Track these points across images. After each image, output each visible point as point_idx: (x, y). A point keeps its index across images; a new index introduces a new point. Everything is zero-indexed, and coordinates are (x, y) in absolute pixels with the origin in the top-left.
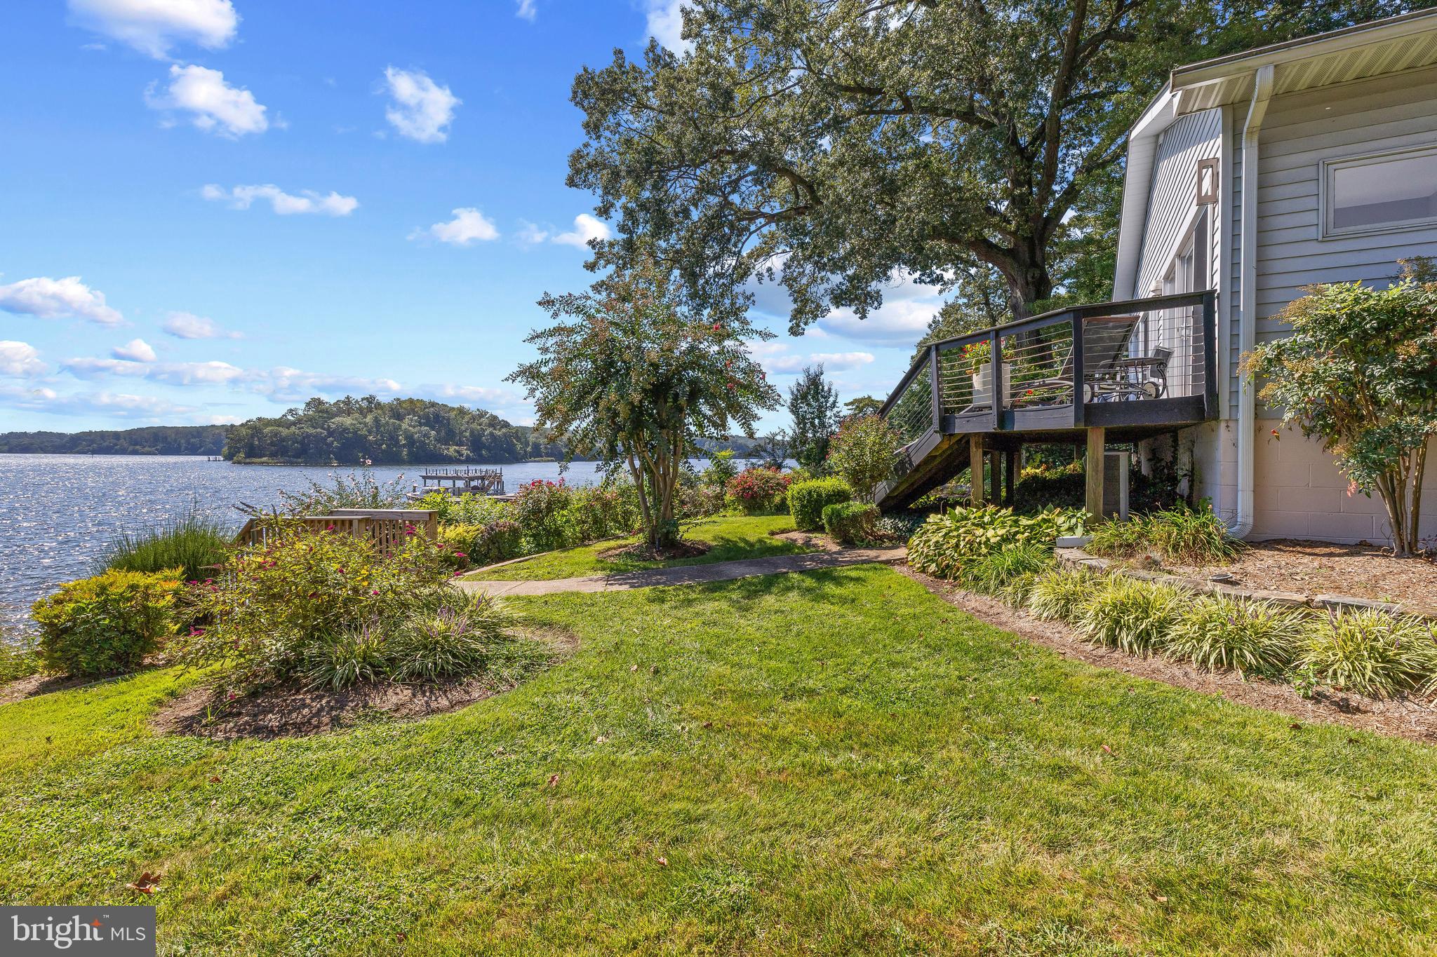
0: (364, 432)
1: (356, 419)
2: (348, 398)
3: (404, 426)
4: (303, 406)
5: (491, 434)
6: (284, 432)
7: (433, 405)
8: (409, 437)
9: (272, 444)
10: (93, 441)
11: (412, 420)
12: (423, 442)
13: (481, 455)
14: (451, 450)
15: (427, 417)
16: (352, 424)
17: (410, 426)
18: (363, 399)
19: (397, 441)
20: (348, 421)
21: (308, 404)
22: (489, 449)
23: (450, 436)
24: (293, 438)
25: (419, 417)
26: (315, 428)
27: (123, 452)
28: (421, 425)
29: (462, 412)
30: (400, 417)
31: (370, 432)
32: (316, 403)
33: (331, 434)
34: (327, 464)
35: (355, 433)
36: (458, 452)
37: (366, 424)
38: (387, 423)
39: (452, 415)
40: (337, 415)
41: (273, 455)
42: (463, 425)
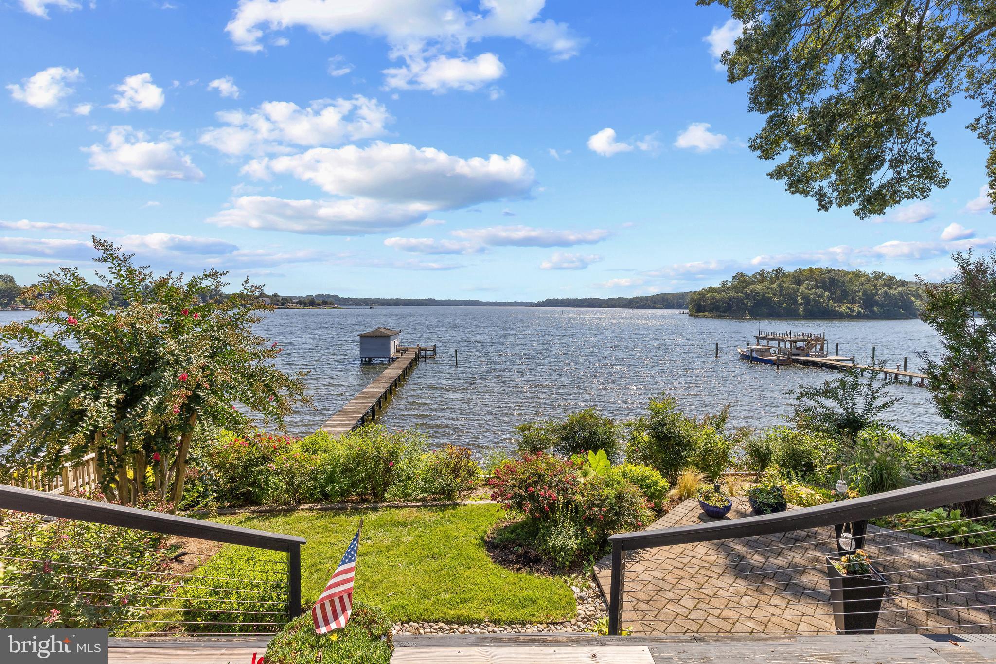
0: (770, 295)
1: (765, 286)
2: (762, 271)
3: (801, 289)
4: (731, 279)
5: (885, 293)
6: (718, 296)
7: (829, 271)
8: (806, 298)
9: (712, 304)
10: (637, 302)
11: (809, 284)
12: (818, 302)
13: (873, 312)
14: (844, 308)
15: (823, 281)
16: (762, 289)
17: (808, 289)
18: (773, 271)
19: (796, 301)
20: (759, 287)
21: (734, 277)
22: (881, 306)
23: (845, 296)
24: (722, 300)
25: (816, 281)
26: (737, 293)
27: (649, 307)
28: (817, 287)
29: (857, 275)
30: (799, 282)
31: (774, 295)
32: (739, 276)
33: (747, 296)
34: (742, 317)
35: (764, 295)
36: (849, 308)
37: (772, 289)
38: (788, 287)
39: (847, 279)
40: (752, 284)
41: (711, 311)
42: (857, 287)
